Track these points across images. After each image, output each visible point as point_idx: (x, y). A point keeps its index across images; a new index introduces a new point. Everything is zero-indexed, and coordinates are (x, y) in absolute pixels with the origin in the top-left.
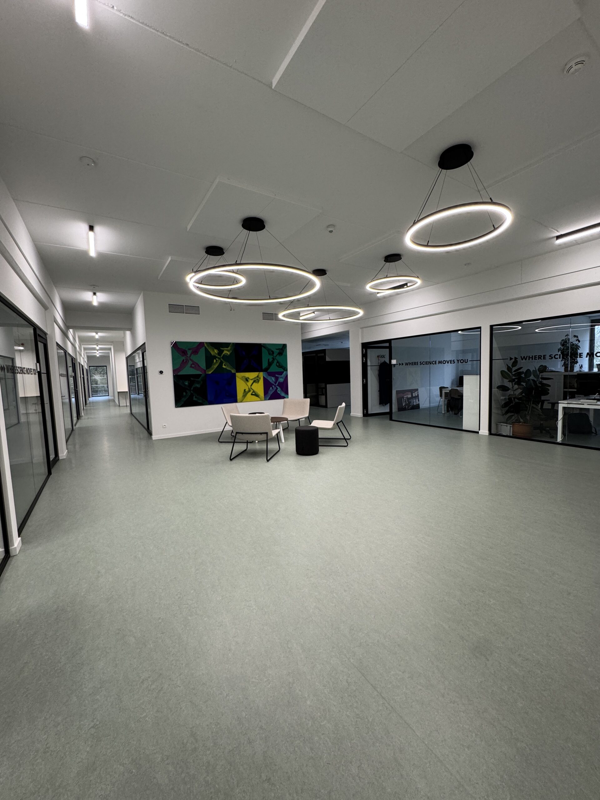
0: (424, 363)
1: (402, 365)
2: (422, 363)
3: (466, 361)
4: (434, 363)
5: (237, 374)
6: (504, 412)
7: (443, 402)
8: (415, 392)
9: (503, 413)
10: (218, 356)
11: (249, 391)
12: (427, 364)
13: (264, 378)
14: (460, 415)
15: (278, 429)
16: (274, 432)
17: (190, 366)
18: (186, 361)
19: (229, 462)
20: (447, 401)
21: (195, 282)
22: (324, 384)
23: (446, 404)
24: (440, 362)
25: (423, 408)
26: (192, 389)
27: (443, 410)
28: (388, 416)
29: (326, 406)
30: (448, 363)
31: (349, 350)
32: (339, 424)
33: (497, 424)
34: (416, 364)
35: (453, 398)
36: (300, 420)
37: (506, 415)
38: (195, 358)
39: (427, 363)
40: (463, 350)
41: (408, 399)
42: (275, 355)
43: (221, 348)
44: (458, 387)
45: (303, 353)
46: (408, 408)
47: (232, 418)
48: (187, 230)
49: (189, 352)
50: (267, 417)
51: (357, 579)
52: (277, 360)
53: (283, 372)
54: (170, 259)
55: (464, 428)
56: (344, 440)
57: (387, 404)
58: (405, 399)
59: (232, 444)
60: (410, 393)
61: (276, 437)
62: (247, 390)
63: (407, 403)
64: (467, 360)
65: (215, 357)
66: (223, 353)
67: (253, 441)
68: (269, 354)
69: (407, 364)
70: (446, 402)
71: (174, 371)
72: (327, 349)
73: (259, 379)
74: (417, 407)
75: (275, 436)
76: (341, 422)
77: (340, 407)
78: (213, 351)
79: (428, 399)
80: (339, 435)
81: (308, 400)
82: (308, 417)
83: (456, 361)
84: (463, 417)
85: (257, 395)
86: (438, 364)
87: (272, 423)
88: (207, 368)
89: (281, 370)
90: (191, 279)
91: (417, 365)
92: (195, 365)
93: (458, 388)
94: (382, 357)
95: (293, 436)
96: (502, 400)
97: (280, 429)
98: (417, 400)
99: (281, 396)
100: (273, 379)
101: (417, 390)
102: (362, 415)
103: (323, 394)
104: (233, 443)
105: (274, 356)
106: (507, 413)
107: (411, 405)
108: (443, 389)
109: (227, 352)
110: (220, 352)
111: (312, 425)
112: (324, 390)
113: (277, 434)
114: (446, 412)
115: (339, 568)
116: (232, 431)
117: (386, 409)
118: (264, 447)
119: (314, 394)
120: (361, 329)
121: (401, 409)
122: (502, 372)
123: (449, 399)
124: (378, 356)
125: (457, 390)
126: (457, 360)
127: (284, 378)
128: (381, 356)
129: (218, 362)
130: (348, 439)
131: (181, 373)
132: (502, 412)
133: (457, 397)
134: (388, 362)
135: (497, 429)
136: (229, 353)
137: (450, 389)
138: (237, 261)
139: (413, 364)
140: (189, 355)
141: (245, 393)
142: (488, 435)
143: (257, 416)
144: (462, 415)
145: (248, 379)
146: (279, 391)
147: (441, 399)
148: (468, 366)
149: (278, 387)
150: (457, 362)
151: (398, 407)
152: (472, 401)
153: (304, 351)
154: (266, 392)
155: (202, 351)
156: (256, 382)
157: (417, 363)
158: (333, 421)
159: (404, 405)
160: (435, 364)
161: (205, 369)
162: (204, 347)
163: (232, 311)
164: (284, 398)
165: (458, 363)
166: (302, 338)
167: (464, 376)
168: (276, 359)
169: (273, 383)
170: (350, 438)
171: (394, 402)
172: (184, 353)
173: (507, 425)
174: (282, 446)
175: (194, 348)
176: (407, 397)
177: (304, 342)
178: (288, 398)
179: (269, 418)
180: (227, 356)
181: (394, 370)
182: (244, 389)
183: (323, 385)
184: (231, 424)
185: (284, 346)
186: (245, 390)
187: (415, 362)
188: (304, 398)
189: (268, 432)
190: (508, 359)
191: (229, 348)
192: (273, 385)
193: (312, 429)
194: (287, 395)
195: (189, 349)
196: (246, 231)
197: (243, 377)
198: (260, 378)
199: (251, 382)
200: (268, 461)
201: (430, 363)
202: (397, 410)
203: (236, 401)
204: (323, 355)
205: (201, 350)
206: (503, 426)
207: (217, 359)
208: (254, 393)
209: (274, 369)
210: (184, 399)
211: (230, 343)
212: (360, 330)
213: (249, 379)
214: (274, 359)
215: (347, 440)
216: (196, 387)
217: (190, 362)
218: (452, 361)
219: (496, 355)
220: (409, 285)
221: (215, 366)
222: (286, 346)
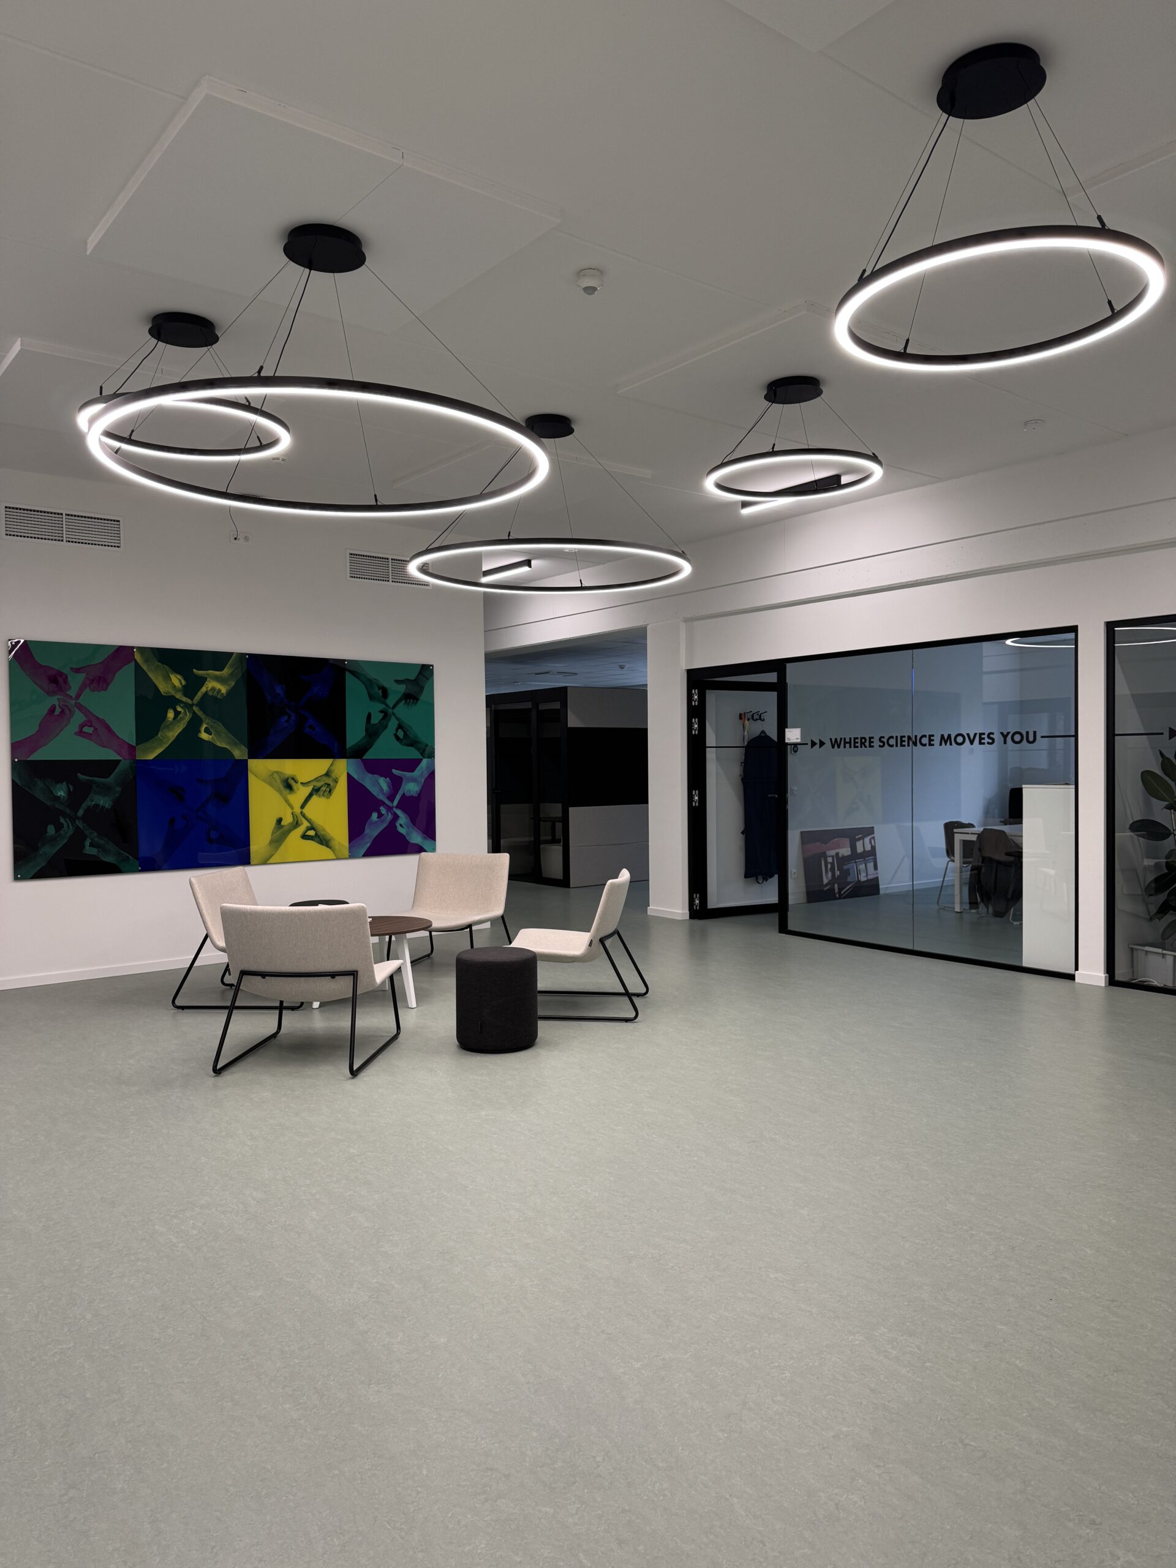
0: (892, 742)
1: (820, 746)
2: (885, 740)
3: (1031, 738)
4: (925, 741)
5: (255, 765)
6: (1154, 909)
7: (957, 875)
8: (862, 838)
9: (1152, 914)
10: (184, 699)
11: (296, 824)
12: (902, 745)
13: (349, 776)
14: (1014, 920)
15: (397, 958)
16: (382, 971)
17: (77, 730)
18: (63, 712)
19: (211, 1080)
20: (971, 870)
21: (109, 434)
22: (559, 806)
23: (968, 881)
24: (945, 740)
25: (888, 891)
26: (80, 813)
27: (957, 899)
28: (774, 918)
29: (564, 882)
30: (972, 742)
31: (646, 692)
32: (608, 943)
33: (1132, 949)
34: (867, 744)
35: (991, 860)
36: (474, 928)
37: (1160, 919)
38: (98, 703)
39: (901, 741)
40: (1021, 702)
41: (842, 860)
42: (391, 701)
43: (194, 670)
44: (1006, 824)
45: (490, 700)
46: (840, 890)
47: (229, 918)
48: (86, 250)
49: (75, 682)
50: (359, 914)
51: (664, 1495)
52: (397, 719)
53: (419, 761)
54: (17, 348)
55: (1026, 963)
56: (626, 999)
57: (771, 876)
58: (830, 860)
59: (222, 1016)
60: (847, 841)
61: (388, 987)
62: (287, 820)
63: (837, 873)
64: (1035, 733)
65: (172, 702)
66: (204, 689)
67: (302, 1004)
68: (371, 697)
69: (835, 744)
70: (967, 875)
71: (15, 747)
72: (569, 687)
73: (332, 784)
74: (871, 888)
75: (383, 982)
76: (616, 935)
77: (611, 884)
78: (167, 678)
79: (907, 862)
80: (610, 983)
81: (504, 858)
82: (502, 917)
83: (997, 737)
84: (1021, 924)
85: (323, 840)
86: (941, 744)
87: (376, 939)
88: (138, 743)
89: (412, 753)
90: (92, 421)
91: (871, 746)
92: (96, 729)
93: (1006, 829)
94: (756, 717)
95: (449, 983)
96: (1145, 868)
97: (404, 958)
98: (871, 865)
99: (408, 842)
100: (384, 783)
101: (870, 831)
102: (687, 912)
103: (554, 841)
104: (227, 1011)
105: (387, 705)
106: (1163, 910)
107: (850, 883)
108: (955, 830)
109: (218, 686)
110: (192, 685)
111: (514, 945)
112: (559, 826)
113: (391, 977)
114: (967, 907)
115: (599, 1459)
116: (228, 966)
117: (768, 893)
118: (342, 1023)
119: (526, 839)
120: (685, 621)
121: (816, 894)
122: (1147, 777)
123: (976, 864)
124: (740, 714)
125: (1002, 832)
126: (1002, 733)
127: (423, 780)
128: (749, 715)
129: (182, 719)
130: (638, 995)
131: (39, 755)
132: (1149, 912)
133: (1003, 858)
134: (774, 735)
135: (1132, 966)
136: (224, 690)
137: (979, 829)
138: (261, 368)
139: (855, 743)
140: (73, 692)
141: (281, 831)
142: (1105, 986)
143: (321, 913)
144: (1019, 917)
145: (291, 782)
146: (401, 825)
147: (951, 864)
148: (1038, 755)
149: (399, 812)
150: (1003, 739)
151: (807, 887)
152: (1052, 872)
153: (494, 691)
154: (356, 830)
155: (124, 679)
156: (321, 793)
157: (871, 742)
158: (589, 932)
159: (825, 881)
160: (930, 745)
161: (133, 742)
162: (132, 664)
163: (241, 541)
164: (419, 850)
165: (1005, 742)
166: (485, 647)
167: (1024, 786)
168: (394, 714)
169: (381, 797)
170: (644, 990)
171: (794, 871)
172: (56, 681)
173: (1164, 952)
174: (408, 1019)
175: (96, 665)
176: (837, 854)
177: (496, 660)
178: (434, 850)
179: (366, 921)
180: (216, 697)
181: (792, 759)
182: (278, 816)
183: (555, 809)
184: (222, 943)
185: (425, 672)
186: (279, 821)
187: (861, 738)
188: (489, 852)
189: (358, 969)
190: (1162, 734)
191: (226, 672)
192: (383, 803)
193: (514, 957)
194: (431, 842)
195: (77, 671)
196: (297, 271)
197: (276, 776)
198: (336, 781)
199: (303, 792)
200: (354, 1073)
201: (914, 741)
202: (802, 898)
203: (245, 860)
204: (557, 705)
205: (118, 675)
206: (1151, 957)
207: (179, 709)
208: (311, 833)
209: (386, 747)
210: (48, 851)
211: (231, 654)
212: (683, 627)
213: (296, 782)
214: (386, 715)
215: (635, 999)
216: (97, 806)
217: (78, 718)
218: (985, 736)
219: (1128, 720)
220: (845, 480)
221: (172, 734)
222: (432, 672)
